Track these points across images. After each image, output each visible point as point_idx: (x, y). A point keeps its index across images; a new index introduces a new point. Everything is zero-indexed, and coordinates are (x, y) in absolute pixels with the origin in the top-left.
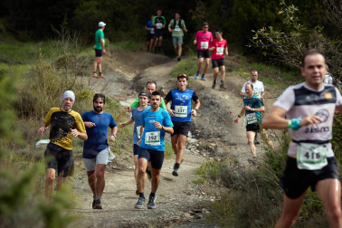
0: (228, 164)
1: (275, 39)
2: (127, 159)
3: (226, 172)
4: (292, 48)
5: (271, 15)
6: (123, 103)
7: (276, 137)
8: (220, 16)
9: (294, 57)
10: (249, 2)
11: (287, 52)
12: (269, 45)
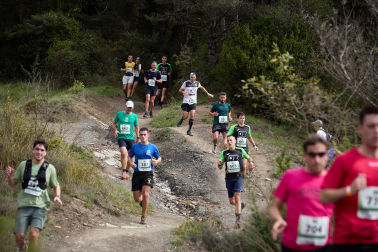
0: (210, 223)
1: (267, 90)
2: (99, 215)
3: (208, 234)
4: (285, 100)
5: (264, 64)
6: (97, 154)
7: (264, 197)
8: (207, 62)
9: (286, 110)
10: (238, 48)
11: (279, 104)
12: (260, 96)
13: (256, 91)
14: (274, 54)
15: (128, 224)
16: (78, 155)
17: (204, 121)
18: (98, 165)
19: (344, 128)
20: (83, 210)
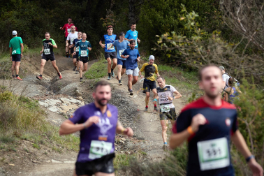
0: (138, 157)
1: (178, 43)
2: (45, 153)
3: (136, 164)
4: (193, 51)
5: (174, 21)
6: (41, 103)
9: (195, 59)
10: (153, 10)
11: (188, 54)
12: (173, 48)
13: (169, 44)
14: (182, 14)
15: (69, 159)
16: (26, 104)
18: (43, 112)
19: (243, 71)
20: (32, 150)
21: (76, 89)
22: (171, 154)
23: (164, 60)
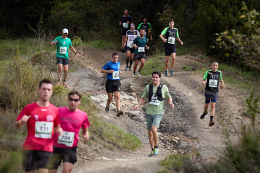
0: (191, 156)
1: (237, 42)
2: (96, 150)
3: (189, 164)
4: (253, 50)
5: (233, 19)
6: (93, 98)
7: (236, 132)
8: (186, 18)
9: (254, 58)
10: (212, 6)
11: (248, 54)
12: (232, 47)
13: (228, 42)
14: (242, 11)
15: (121, 157)
17: (184, 68)
18: (94, 108)
20: (83, 146)
21: (130, 85)
22: (226, 155)
23: (221, 58)
